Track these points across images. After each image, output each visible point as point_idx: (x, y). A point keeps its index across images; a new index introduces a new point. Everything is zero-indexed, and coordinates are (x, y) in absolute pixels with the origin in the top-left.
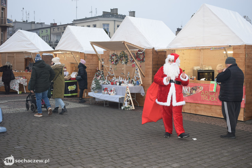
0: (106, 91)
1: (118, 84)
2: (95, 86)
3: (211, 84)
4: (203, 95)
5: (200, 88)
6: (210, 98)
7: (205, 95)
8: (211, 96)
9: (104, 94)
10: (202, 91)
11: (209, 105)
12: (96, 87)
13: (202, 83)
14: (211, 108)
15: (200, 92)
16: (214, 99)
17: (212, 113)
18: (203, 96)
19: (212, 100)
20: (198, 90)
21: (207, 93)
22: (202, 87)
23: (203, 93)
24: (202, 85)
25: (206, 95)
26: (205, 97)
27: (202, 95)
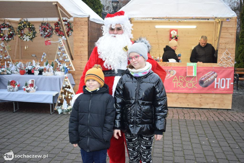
0: (16, 86)
1: (37, 73)
3: (188, 66)
4: (176, 81)
5: (171, 72)
6: (187, 85)
7: (179, 80)
8: (187, 82)
10: (174, 77)
11: (185, 93)
13: (174, 66)
14: (186, 98)
15: (171, 78)
16: (193, 85)
17: (189, 104)
18: (176, 83)
19: (190, 86)
20: (169, 75)
21: (181, 78)
22: (174, 70)
23: (175, 79)
24: (174, 68)
25: (181, 81)
26: (179, 84)
27: (174, 81)
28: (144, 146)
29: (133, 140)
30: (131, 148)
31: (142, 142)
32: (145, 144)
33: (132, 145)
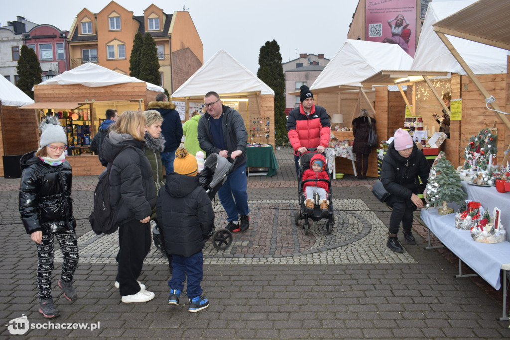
0: (469, 217)
2: (436, 191)
9: (459, 227)
12: (439, 192)
28: (70, 242)
29: (50, 241)
30: (46, 253)
31: (66, 237)
32: (71, 238)
33: (48, 248)
